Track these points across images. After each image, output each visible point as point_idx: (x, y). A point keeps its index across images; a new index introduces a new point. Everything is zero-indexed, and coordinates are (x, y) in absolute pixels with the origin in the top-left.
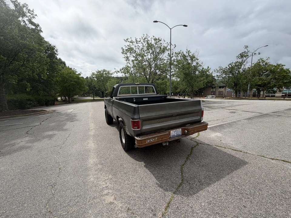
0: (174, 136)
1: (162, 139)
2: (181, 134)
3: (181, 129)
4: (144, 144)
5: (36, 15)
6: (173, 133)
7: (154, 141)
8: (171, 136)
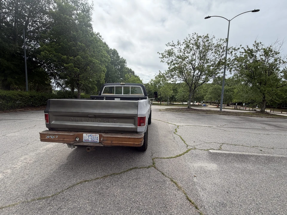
0: (87, 141)
1: (64, 139)
2: (98, 141)
3: (98, 135)
4: (43, 139)
5: (103, 39)
6: (87, 137)
7: (54, 138)
8: (84, 140)
